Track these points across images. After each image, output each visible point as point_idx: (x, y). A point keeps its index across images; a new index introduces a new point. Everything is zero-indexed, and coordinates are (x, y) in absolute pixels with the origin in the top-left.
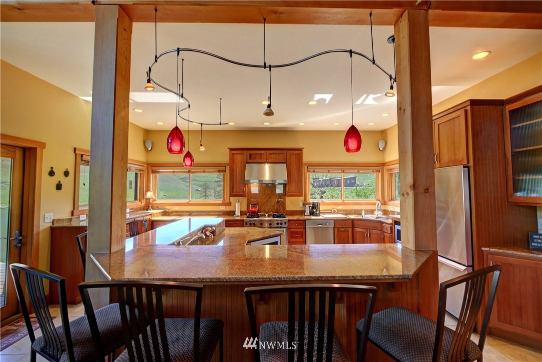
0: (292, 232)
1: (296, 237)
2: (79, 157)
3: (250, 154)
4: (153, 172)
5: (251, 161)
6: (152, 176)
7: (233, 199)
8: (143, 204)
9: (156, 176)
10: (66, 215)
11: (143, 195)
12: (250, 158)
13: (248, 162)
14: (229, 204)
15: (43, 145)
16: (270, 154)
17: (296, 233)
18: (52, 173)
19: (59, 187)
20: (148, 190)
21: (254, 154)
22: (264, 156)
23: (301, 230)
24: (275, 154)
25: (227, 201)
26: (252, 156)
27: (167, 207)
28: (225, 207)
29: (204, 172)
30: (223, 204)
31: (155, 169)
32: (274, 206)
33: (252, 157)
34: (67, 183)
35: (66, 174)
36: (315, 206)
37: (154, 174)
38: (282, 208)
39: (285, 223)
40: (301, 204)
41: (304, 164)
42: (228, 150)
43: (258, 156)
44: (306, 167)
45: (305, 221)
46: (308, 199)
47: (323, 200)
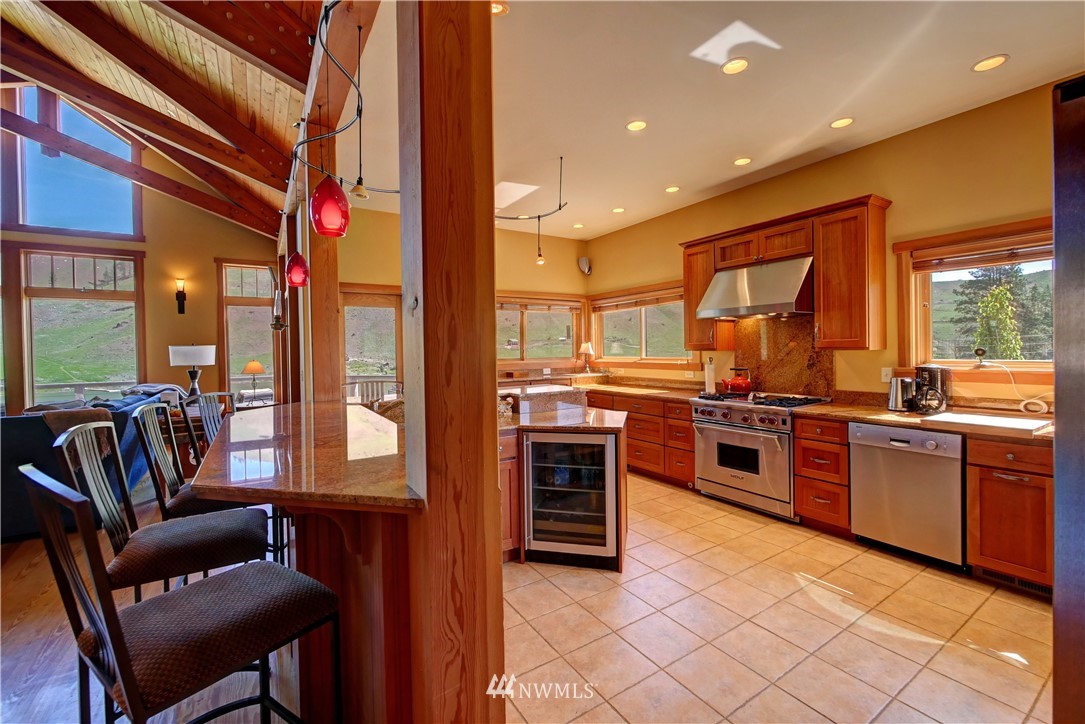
0: (805, 450)
1: (819, 467)
3: (723, 249)
4: (596, 309)
5: (727, 263)
6: (593, 316)
7: (701, 355)
9: (601, 318)
12: (723, 258)
13: (719, 267)
14: (700, 367)
16: (768, 237)
17: (820, 454)
20: (588, 340)
21: (731, 246)
22: (753, 247)
23: (835, 448)
24: (782, 234)
25: (697, 360)
26: (728, 251)
28: (692, 373)
31: (596, 303)
32: (799, 375)
33: (728, 255)
36: (927, 379)
37: (598, 313)
38: (822, 383)
39: (784, 422)
40: (886, 373)
41: (898, 247)
42: (682, 249)
43: (741, 249)
44: (905, 255)
45: (844, 422)
46: (915, 359)
47: (986, 362)
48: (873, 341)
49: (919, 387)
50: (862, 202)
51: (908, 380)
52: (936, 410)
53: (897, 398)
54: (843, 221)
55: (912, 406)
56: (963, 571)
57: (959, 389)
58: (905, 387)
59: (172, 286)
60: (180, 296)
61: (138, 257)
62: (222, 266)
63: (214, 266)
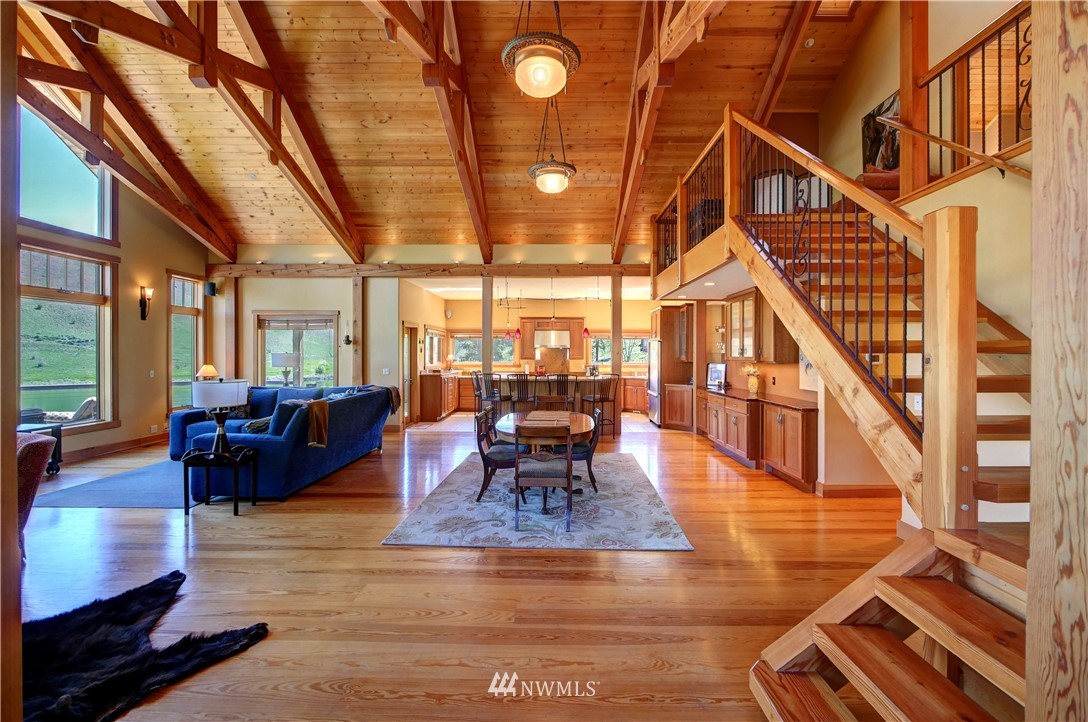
2: (426, 330)
5: (540, 328)
6: (451, 341)
7: (523, 362)
8: (445, 365)
12: (538, 326)
13: (537, 329)
14: (519, 366)
15: (419, 325)
16: (555, 323)
18: (420, 342)
19: (421, 351)
20: (448, 353)
22: (550, 324)
24: (560, 323)
25: (518, 363)
26: (540, 324)
27: (465, 369)
28: (515, 368)
29: (497, 337)
30: (514, 366)
42: (520, 319)
43: (545, 324)
54: (577, 322)
59: (137, 293)
60: (143, 302)
61: (115, 263)
62: (169, 278)
63: (166, 275)
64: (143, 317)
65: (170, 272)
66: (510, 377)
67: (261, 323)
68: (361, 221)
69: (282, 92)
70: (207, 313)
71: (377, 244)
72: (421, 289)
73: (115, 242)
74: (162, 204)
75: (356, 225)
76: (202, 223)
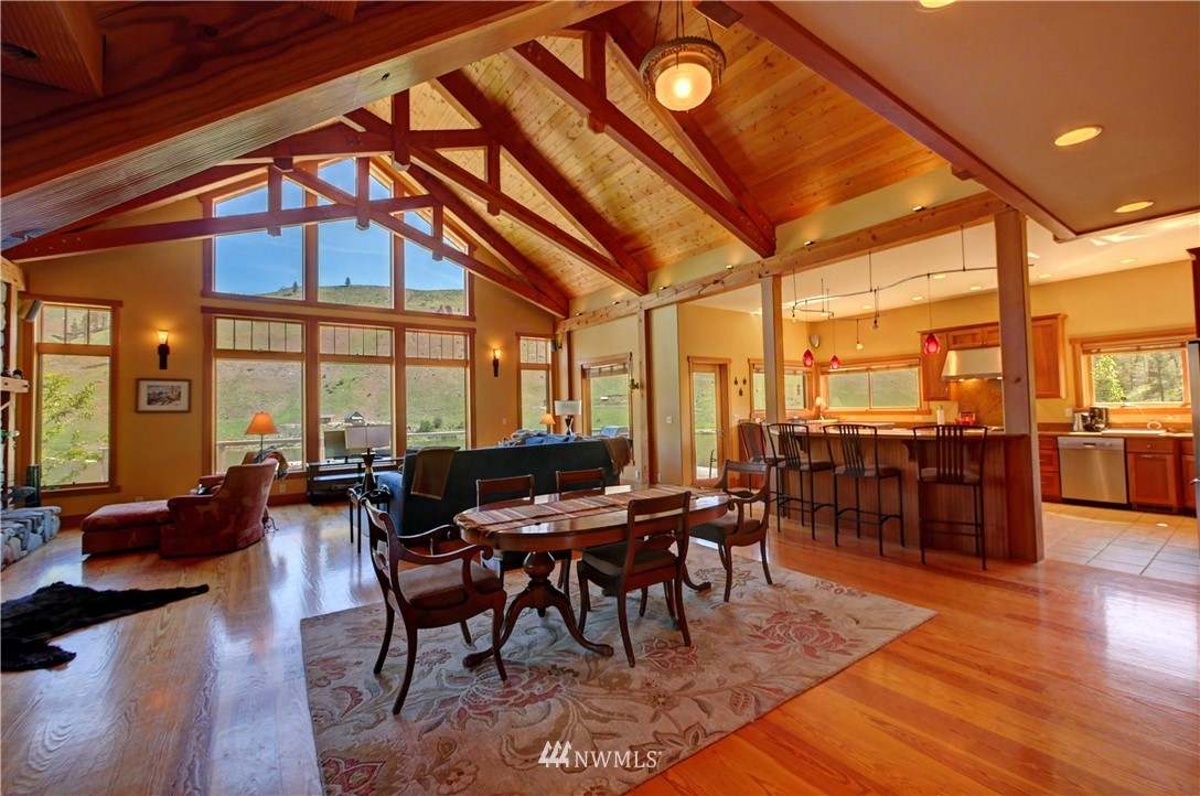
2: (752, 366)
3: (955, 337)
4: (823, 373)
5: (958, 346)
6: (822, 378)
7: (933, 404)
8: (813, 412)
9: (826, 379)
10: (747, 417)
11: (812, 402)
12: (955, 343)
13: (950, 348)
14: (929, 412)
15: (730, 360)
16: (989, 332)
18: (736, 383)
19: (741, 393)
20: (818, 395)
21: (960, 336)
22: (979, 337)
23: (1051, 452)
25: (925, 408)
26: (958, 338)
27: (842, 417)
28: (921, 417)
29: (888, 368)
30: (918, 412)
31: (824, 369)
33: (958, 341)
34: (746, 389)
35: (745, 382)
36: (1096, 414)
40: (1068, 412)
41: (1072, 341)
42: (919, 335)
43: (969, 338)
44: (1078, 346)
45: (1055, 437)
46: (1086, 403)
47: (1126, 404)
48: (1063, 394)
49: (1093, 417)
50: (1054, 317)
51: (1086, 414)
52: (1103, 429)
53: (1079, 424)
54: (1043, 326)
55: (1087, 428)
56: (1127, 507)
57: (1113, 419)
58: (1084, 418)
59: (491, 355)
60: (496, 362)
61: (471, 333)
62: (519, 339)
63: (515, 338)
64: (496, 375)
65: (518, 335)
66: (832, 431)
67: (584, 373)
68: (629, 247)
69: (500, 143)
70: (553, 368)
71: (657, 268)
72: (748, 314)
73: (472, 318)
74: (493, 279)
75: (629, 253)
76: (540, 294)
